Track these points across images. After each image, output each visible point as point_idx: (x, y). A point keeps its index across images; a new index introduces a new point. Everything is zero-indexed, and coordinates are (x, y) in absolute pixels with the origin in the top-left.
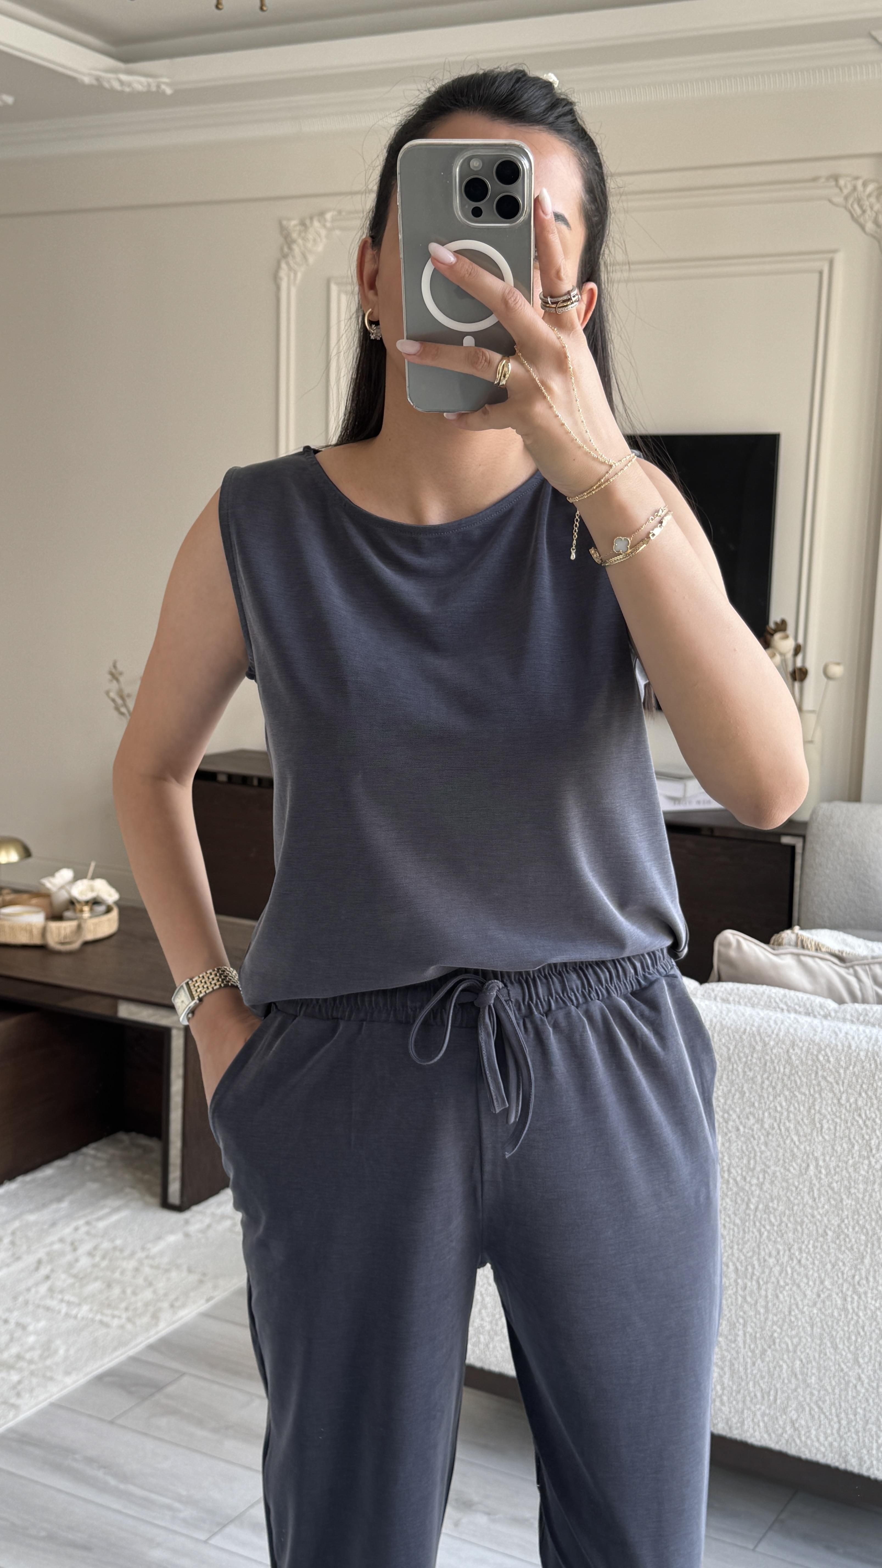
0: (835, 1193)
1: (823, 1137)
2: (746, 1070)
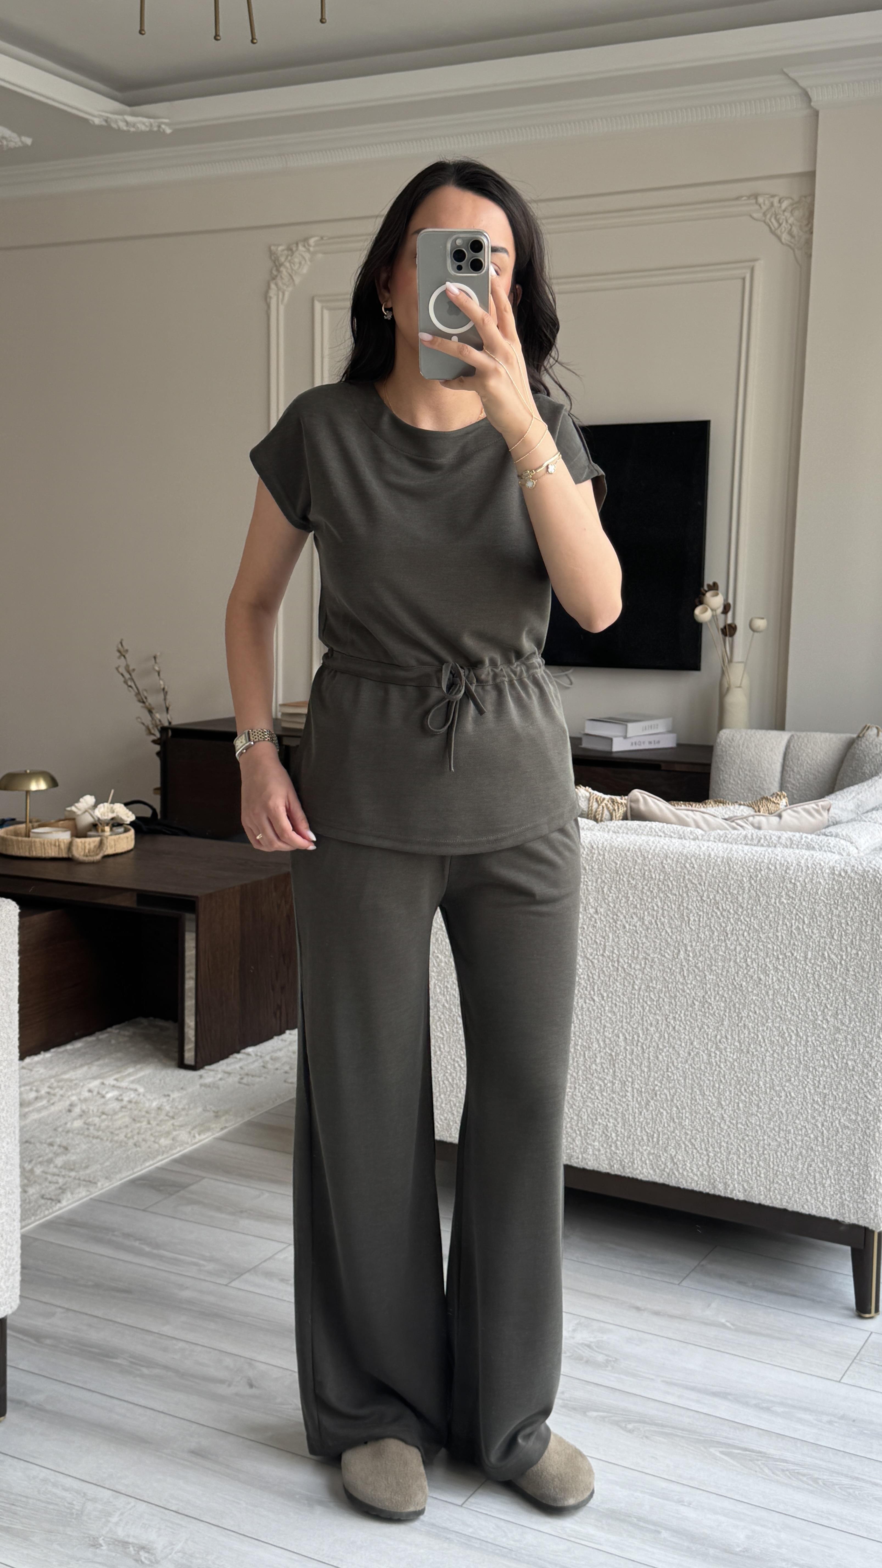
0: (699, 971)
1: (690, 928)
2: (630, 879)
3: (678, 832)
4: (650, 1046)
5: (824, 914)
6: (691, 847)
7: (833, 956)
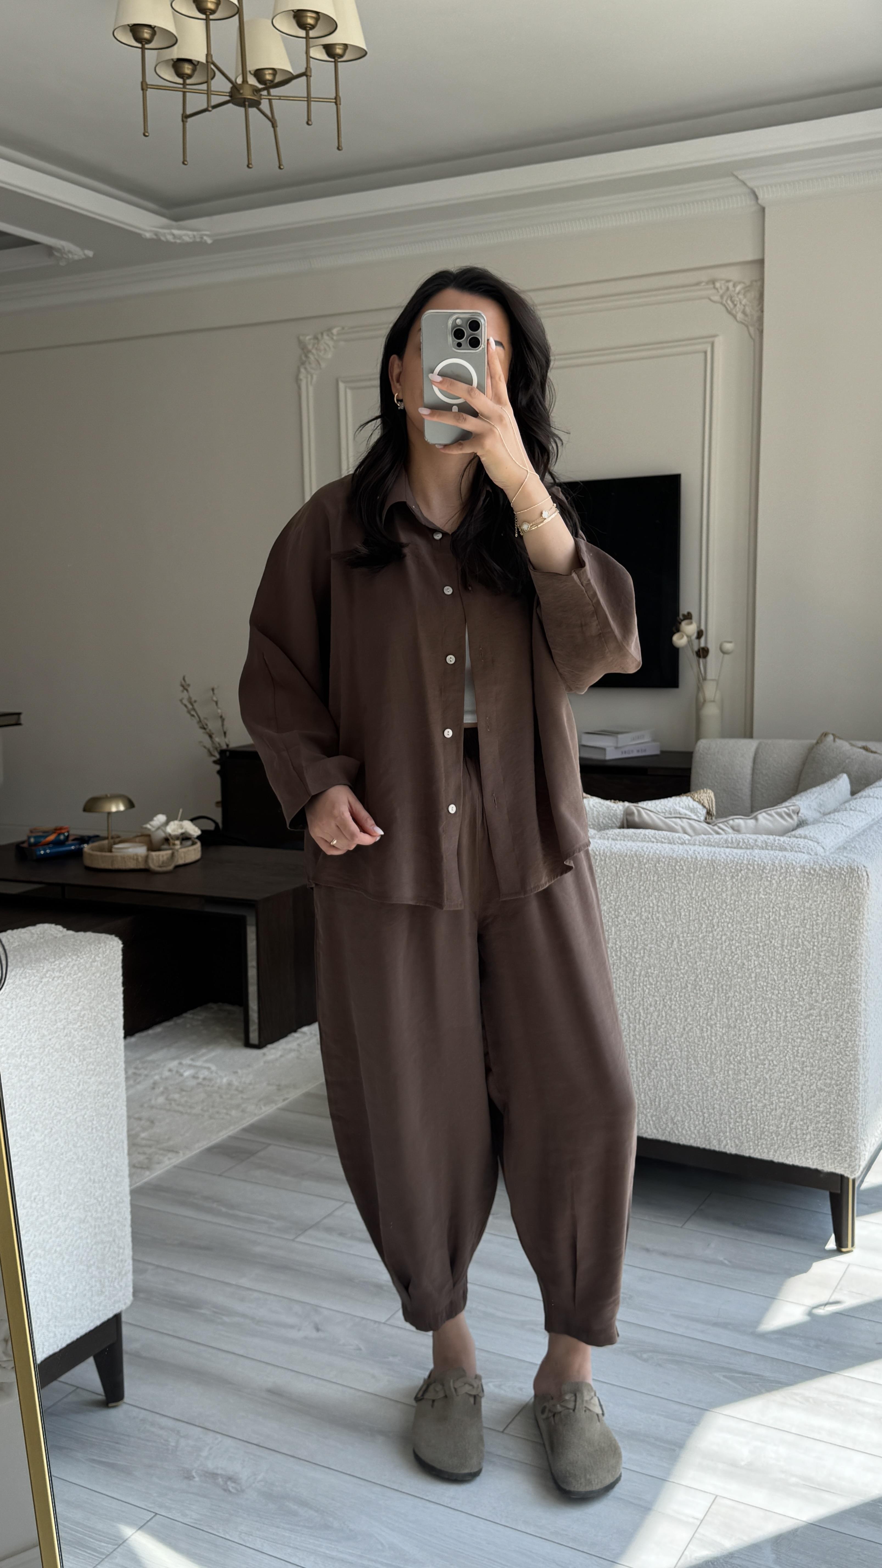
3: (668, 838)
4: (650, 1024)
5: (797, 906)
6: (679, 850)
7: (806, 943)
